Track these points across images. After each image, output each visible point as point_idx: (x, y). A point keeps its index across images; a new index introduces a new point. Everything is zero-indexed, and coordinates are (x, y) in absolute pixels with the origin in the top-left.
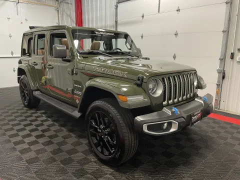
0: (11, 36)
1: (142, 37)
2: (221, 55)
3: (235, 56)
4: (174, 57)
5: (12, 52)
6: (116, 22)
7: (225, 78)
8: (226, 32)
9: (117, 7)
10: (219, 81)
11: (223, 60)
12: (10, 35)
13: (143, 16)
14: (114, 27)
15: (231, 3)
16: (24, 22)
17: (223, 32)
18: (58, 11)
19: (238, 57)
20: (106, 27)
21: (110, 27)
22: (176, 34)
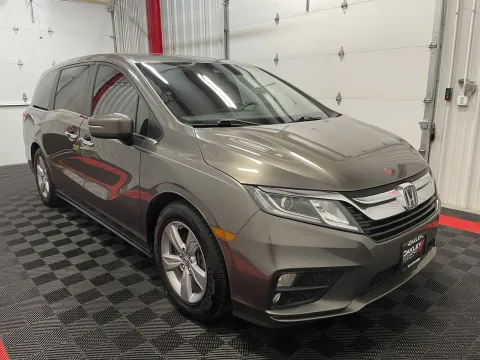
0: (21, 65)
1: (276, 60)
2: (428, 93)
3: (454, 96)
4: (339, 100)
5: (24, 95)
6: (226, 32)
7: (436, 140)
8: (437, 48)
10: (423, 145)
11: (430, 103)
12: (20, 61)
13: (277, 20)
14: (221, 41)
16: (46, 35)
17: (431, 47)
18: (112, 13)
19: (459, 98)
20: (207, 43)
21: (215, 42)
22: (341, 54)
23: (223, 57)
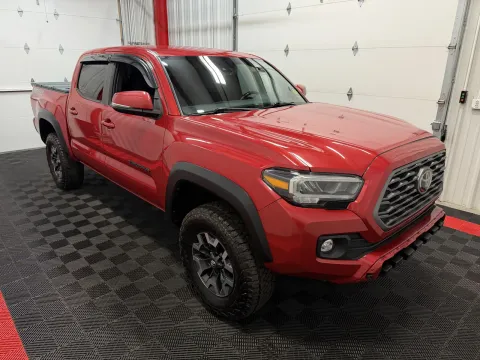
0: (27, 49)
1: (287, 51)
2: (442, 94)
3: (469, 99)
4: (350, 95)
5: (32, 80)
6: (235, 18)
7: (446, 141)
8: (456, 49)
11: (443, 104)
13: (289, 9)
14: (229, 28)
16: (52, 19)
17: (450, 48)
19: (474, 101)
20: (214, 29)
21: (223, 28)
22: (355, 49)
23: (231, 49)
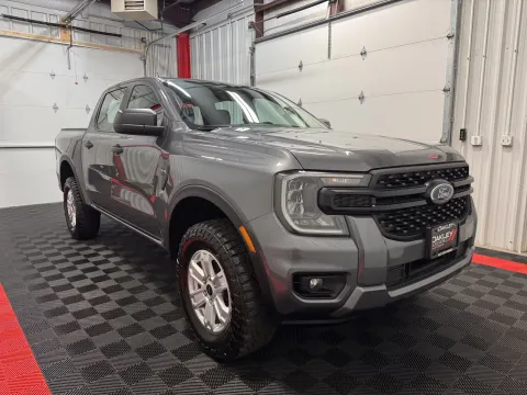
0: (56, 108)
2: (443, 134)
3: (468, 135)
6: (252, 78)
9: (253, 50)
11: (446, 142)
12: (55, 105)
13: (300, 67)
15: (458, 38)
16: (81, 81)
17: (445, 90)
18: (145, 61)
19: (473, 137)
22: (361, 98)
